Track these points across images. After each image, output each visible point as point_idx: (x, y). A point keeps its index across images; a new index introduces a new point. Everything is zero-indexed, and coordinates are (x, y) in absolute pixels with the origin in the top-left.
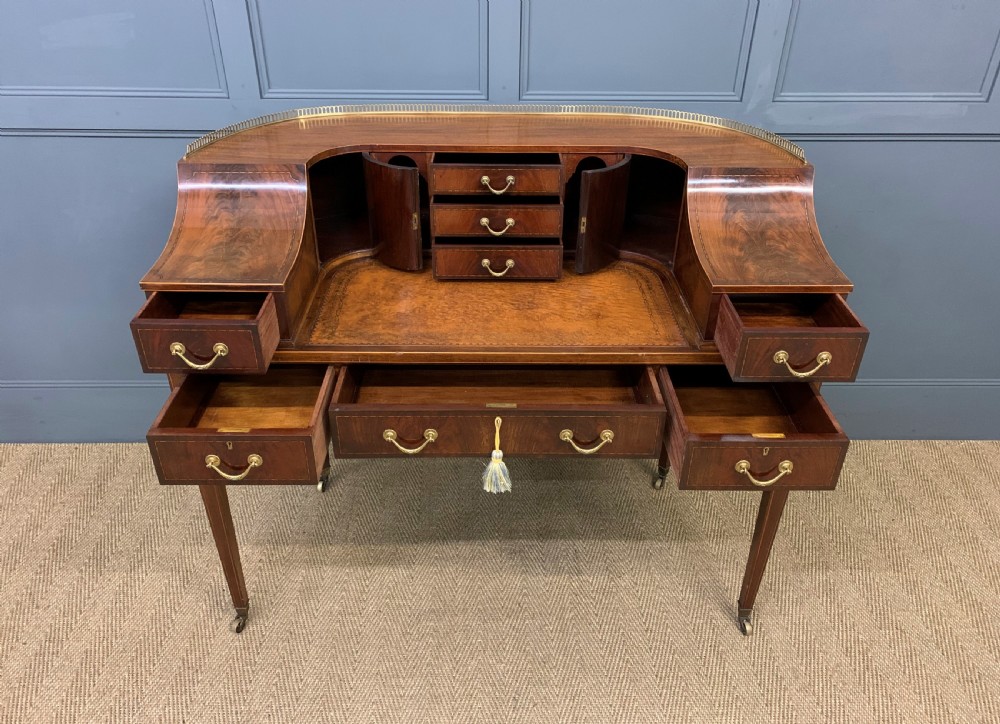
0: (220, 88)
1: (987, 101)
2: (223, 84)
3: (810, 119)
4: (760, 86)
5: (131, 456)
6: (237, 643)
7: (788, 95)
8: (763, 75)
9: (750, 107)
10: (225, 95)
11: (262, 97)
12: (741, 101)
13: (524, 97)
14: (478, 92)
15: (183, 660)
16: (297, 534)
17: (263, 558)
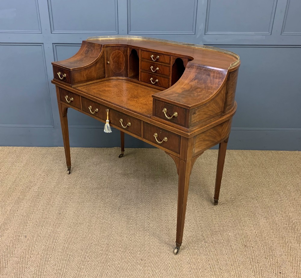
0: (39, 30)
1: (271, 35)
2: (40, 28)
3: (217, 40)
4: (200, 30)
5: (6, 150)
6: (35, 194)
7: (209, 33)
8: (201, 26)
9: (198, 36)
10: (41, 32)
11: (51, 33)
12: (195, 34)
13: (129, 33)
14: (115, 32)
15: (18, 197)
16: (57, 169)
17: (45, 175)
